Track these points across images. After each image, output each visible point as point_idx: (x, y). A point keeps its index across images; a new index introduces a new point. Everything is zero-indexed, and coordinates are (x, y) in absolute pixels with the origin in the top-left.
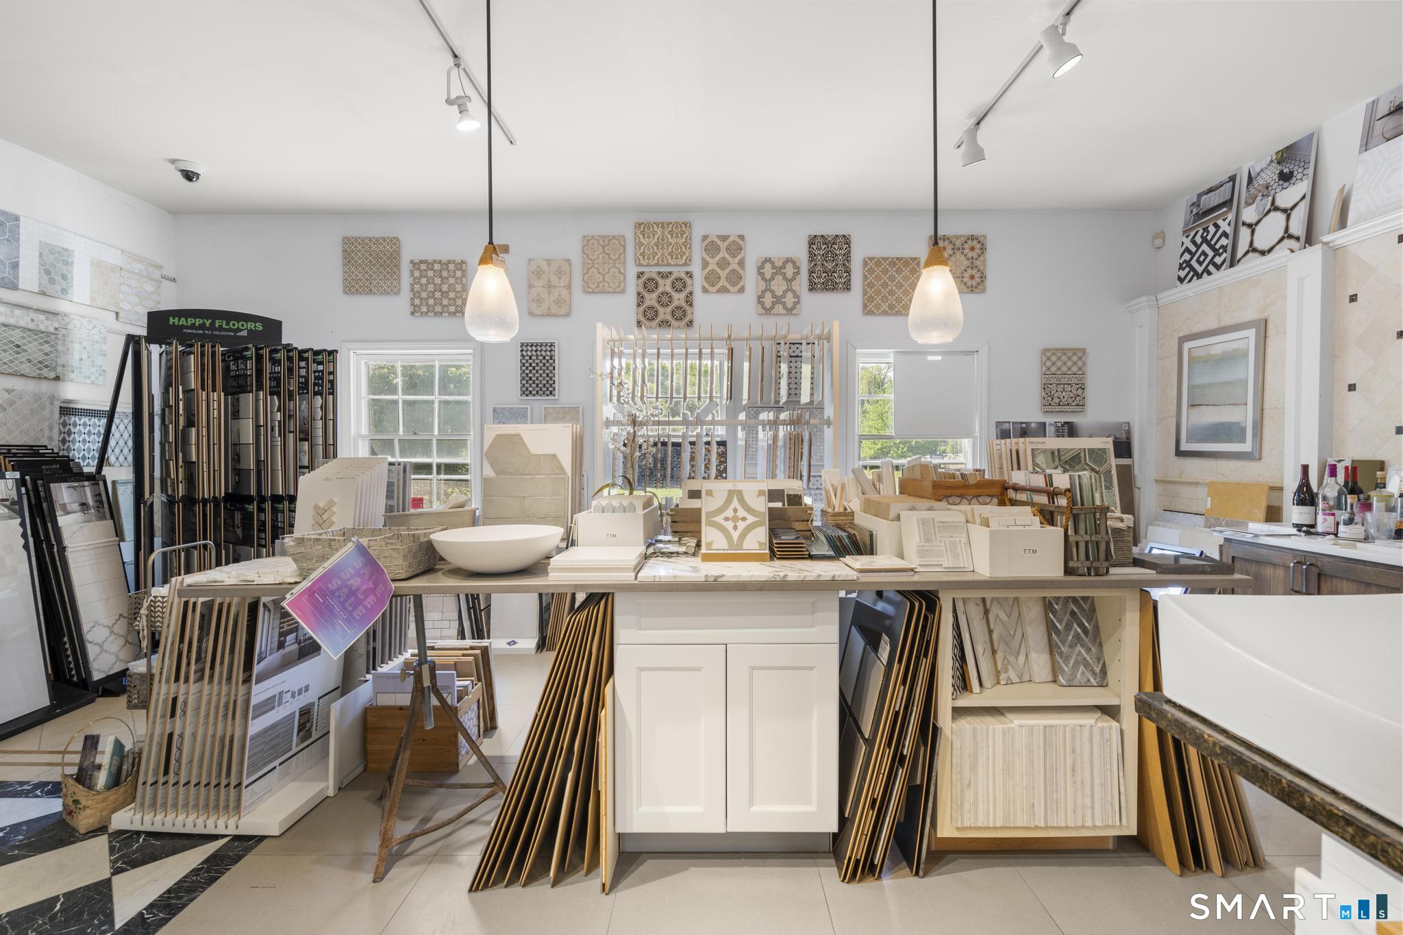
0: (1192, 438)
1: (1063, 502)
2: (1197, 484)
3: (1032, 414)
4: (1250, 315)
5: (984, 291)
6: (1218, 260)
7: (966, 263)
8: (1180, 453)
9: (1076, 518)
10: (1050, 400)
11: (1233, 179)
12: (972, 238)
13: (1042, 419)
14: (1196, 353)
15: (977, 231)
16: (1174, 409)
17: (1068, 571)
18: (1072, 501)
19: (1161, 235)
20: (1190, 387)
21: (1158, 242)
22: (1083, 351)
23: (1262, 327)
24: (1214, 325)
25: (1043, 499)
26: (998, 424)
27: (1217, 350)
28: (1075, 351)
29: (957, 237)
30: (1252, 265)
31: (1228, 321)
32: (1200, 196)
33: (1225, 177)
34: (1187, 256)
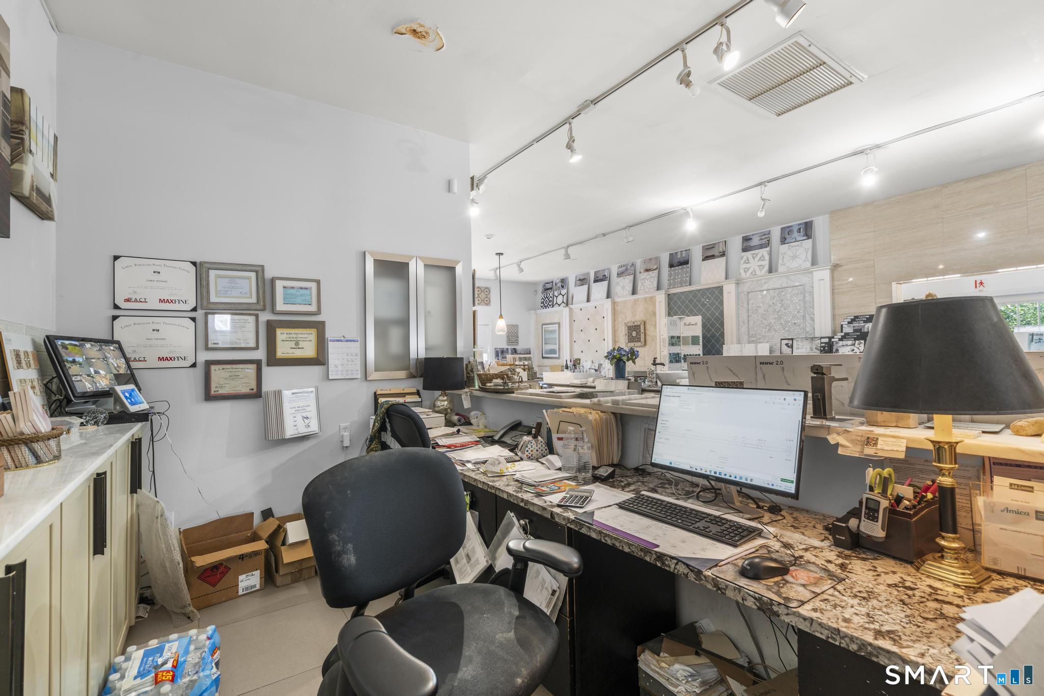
0: (546, 353)
1: (527, 367)
2: (547, 366)
3: (504, 346)
4: (556, 321)
5: (490, 305)
6: (550, 304)
7: (485, 296)
8: (543, 358)
9: (529, 369)
10: (509, 342)
11: (552, 282)
12: (487, 288)
13: (507, 347)
14: (546, 329)
15: (488, 286)
16: (541, 344)
17: (528, 379)
18: (528, 367)
19: (536, 291)
20: (545, 339)
21: (535, 293)
22: (518, 326)
23: (559, 324)
24: (549, 322)
25: (523, 367)
26: (495, 349)
27: (550, 329)
28: (515, 326)
29: (483, 287)
30: (556, 308)
31: (552, 322)
32: (545, 283)
33: (551, 281)
34: (543, 300)
